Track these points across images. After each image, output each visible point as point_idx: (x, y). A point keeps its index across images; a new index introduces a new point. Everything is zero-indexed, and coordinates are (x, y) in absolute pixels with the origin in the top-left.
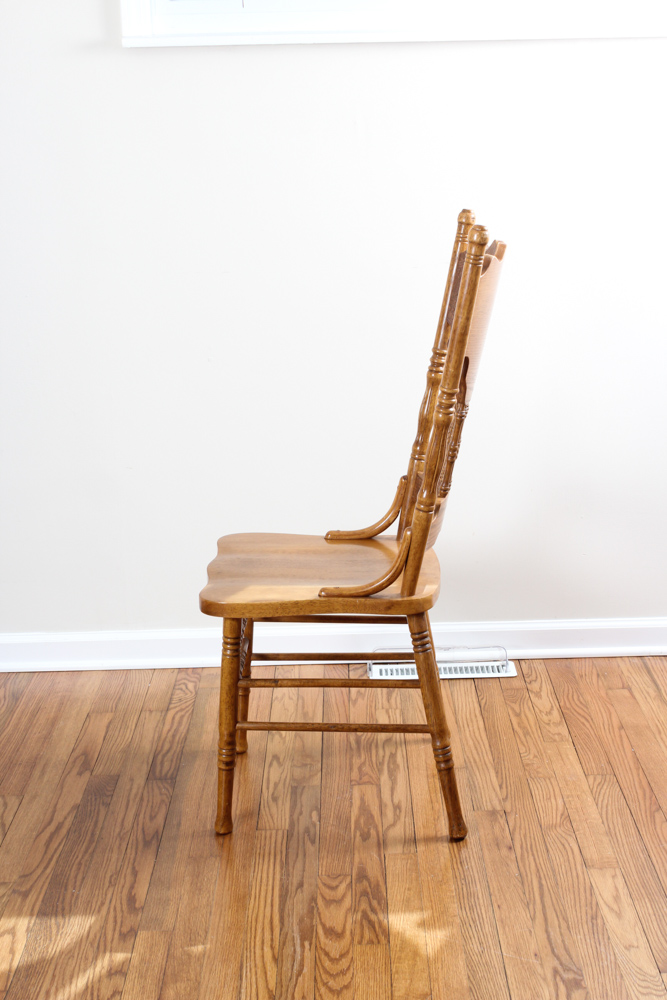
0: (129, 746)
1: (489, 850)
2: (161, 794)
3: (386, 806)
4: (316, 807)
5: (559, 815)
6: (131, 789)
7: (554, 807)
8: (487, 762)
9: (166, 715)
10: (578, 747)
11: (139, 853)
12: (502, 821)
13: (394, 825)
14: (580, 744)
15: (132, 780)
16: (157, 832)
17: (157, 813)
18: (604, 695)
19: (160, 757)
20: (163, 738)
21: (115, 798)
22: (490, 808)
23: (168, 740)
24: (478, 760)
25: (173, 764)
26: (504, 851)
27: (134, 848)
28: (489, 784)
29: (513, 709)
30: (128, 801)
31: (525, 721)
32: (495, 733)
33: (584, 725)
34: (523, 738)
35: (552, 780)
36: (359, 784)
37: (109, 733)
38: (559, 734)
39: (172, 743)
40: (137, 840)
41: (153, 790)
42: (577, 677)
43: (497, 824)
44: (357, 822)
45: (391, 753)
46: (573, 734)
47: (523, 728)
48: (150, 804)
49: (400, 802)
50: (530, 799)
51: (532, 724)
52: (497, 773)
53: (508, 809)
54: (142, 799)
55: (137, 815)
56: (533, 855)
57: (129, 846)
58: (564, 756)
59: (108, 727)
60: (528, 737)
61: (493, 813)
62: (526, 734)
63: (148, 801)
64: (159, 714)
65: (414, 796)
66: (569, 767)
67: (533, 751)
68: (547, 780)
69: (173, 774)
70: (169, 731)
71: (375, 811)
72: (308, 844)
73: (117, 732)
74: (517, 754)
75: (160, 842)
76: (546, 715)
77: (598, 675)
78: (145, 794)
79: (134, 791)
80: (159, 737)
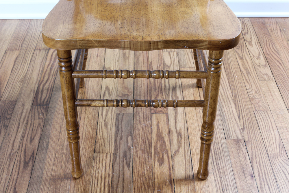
0: (25, 77)
1: (239, 178)
2: (39, 118)
3: (172, 133)
4: (131, 133)
5: (278, 145)
6: (22, 112)
7: (274, 138)
8: (229, 96)
9: (48, 53)
10: (279, 85)
11: (20, 174)
12: (244, 149)
13: (177, 151)
14: (280, 83)
15: (23, 105)
16: (33, 153)
17: (35, 135)
18: (286, 45)
19: (41, 86)
20: (45, 70)
21: (11, 122)
22: (236, 138)
23: (47, 72)
24: (223, 95)
25: (49, 93)
26: (249, 177)
27: (18, 168)
28: (232, 116)
29: (238, 53)
30: (19, 124)
31: (246, 64)
32: (231, 72)
33: (279, 67)
34: (247, 77)
35: (268, 112)
36: (156, 113)
37: (15, 66)
38: (266, 74)
39: (49, 75)
40: (20, 161)
41: (35, 115)
42: (270, 31)
43: (241, 153)
44: (156, 146)
45: (173, 87)
46: (275, 75)
47: (246, 69)
48: (32, 127)
49: (180, 130)
50: (258, 129)
51: (250, 66)
52: (235, 105)
53: (246, 140)
54: (27, 123)
55: (23, 137)
56: (267, 183)
57: (15, 167)
58: (272, 92)
59: (15, 61)
60: (249, 76)
61: (237, 141)
62: (248, 73)
63: (31, 124)
64: (44, 52)
65: (189, 124)
66: (277, 102)
67: (254, 88)
68: (266, 112)
69: (47, 101)
70: (49, 65)
71: (166, 139)
72: (126, 167)
73: (20, 66)
74: (245, 90)
75: (34, 162)
76: (257, 59)
77: (280, 30)
78: (30, 118)
79: (24, 115)
80: (43, 70)
